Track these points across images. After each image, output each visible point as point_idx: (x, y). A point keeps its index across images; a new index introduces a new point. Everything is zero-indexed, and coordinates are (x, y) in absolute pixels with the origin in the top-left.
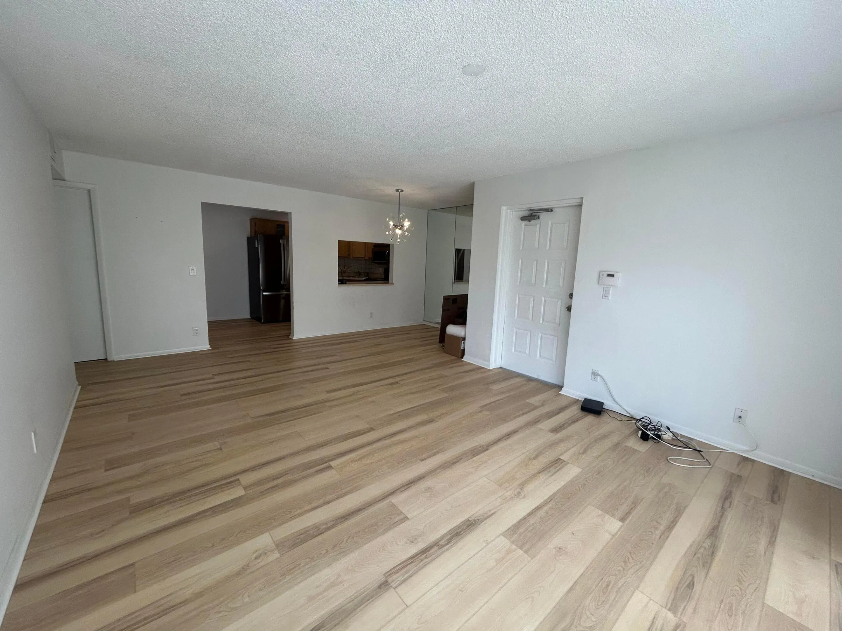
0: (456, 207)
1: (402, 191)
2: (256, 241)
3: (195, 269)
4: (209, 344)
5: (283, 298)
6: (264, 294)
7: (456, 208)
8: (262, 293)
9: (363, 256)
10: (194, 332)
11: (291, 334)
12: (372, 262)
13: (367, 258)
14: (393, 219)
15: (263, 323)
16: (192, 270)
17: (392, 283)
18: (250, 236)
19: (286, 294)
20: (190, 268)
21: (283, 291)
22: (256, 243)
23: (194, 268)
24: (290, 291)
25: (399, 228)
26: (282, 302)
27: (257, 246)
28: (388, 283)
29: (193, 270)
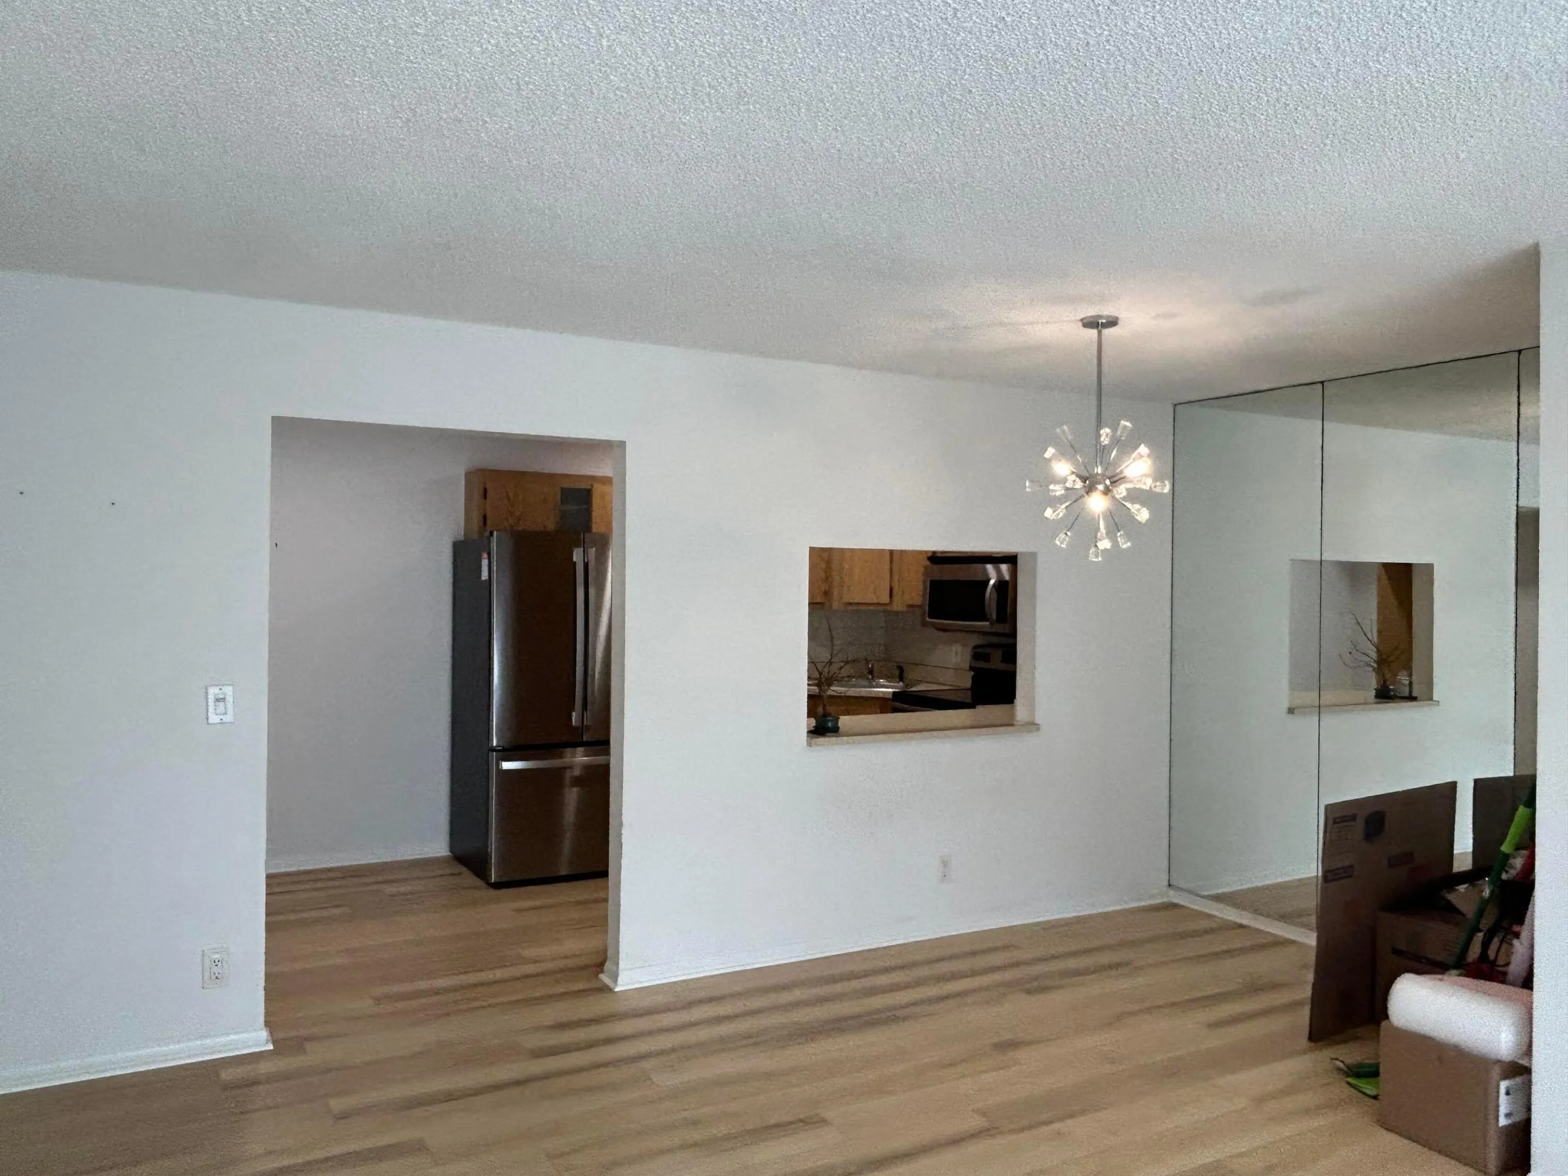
0: (1322, 383)
1: (1113, 322)
2: (485, 556)
3: (230, 699)
4: (268, 1024)
5: (577, 782)
6: (507, 765)
7: (1320, 385)
8: (498, 765)
9: (885, 599)
10: (207, 975)
11: (607, 966)
12: (924, 624)
13: (898, 606)
14: (1070, 450)
15: (497, 886)
16: (218, 700)
17: (1033, 724)
18: (462, 538)
19: (587, 768)
20: (213, 691)
21: (574, 756)
22: (485, 563)
23: (228, 690)
24: (607, 752)
25: (1101, 487)
26: (572, 797)
27: (485, 575)
28: (1009, 723)
29: (224, 699)
